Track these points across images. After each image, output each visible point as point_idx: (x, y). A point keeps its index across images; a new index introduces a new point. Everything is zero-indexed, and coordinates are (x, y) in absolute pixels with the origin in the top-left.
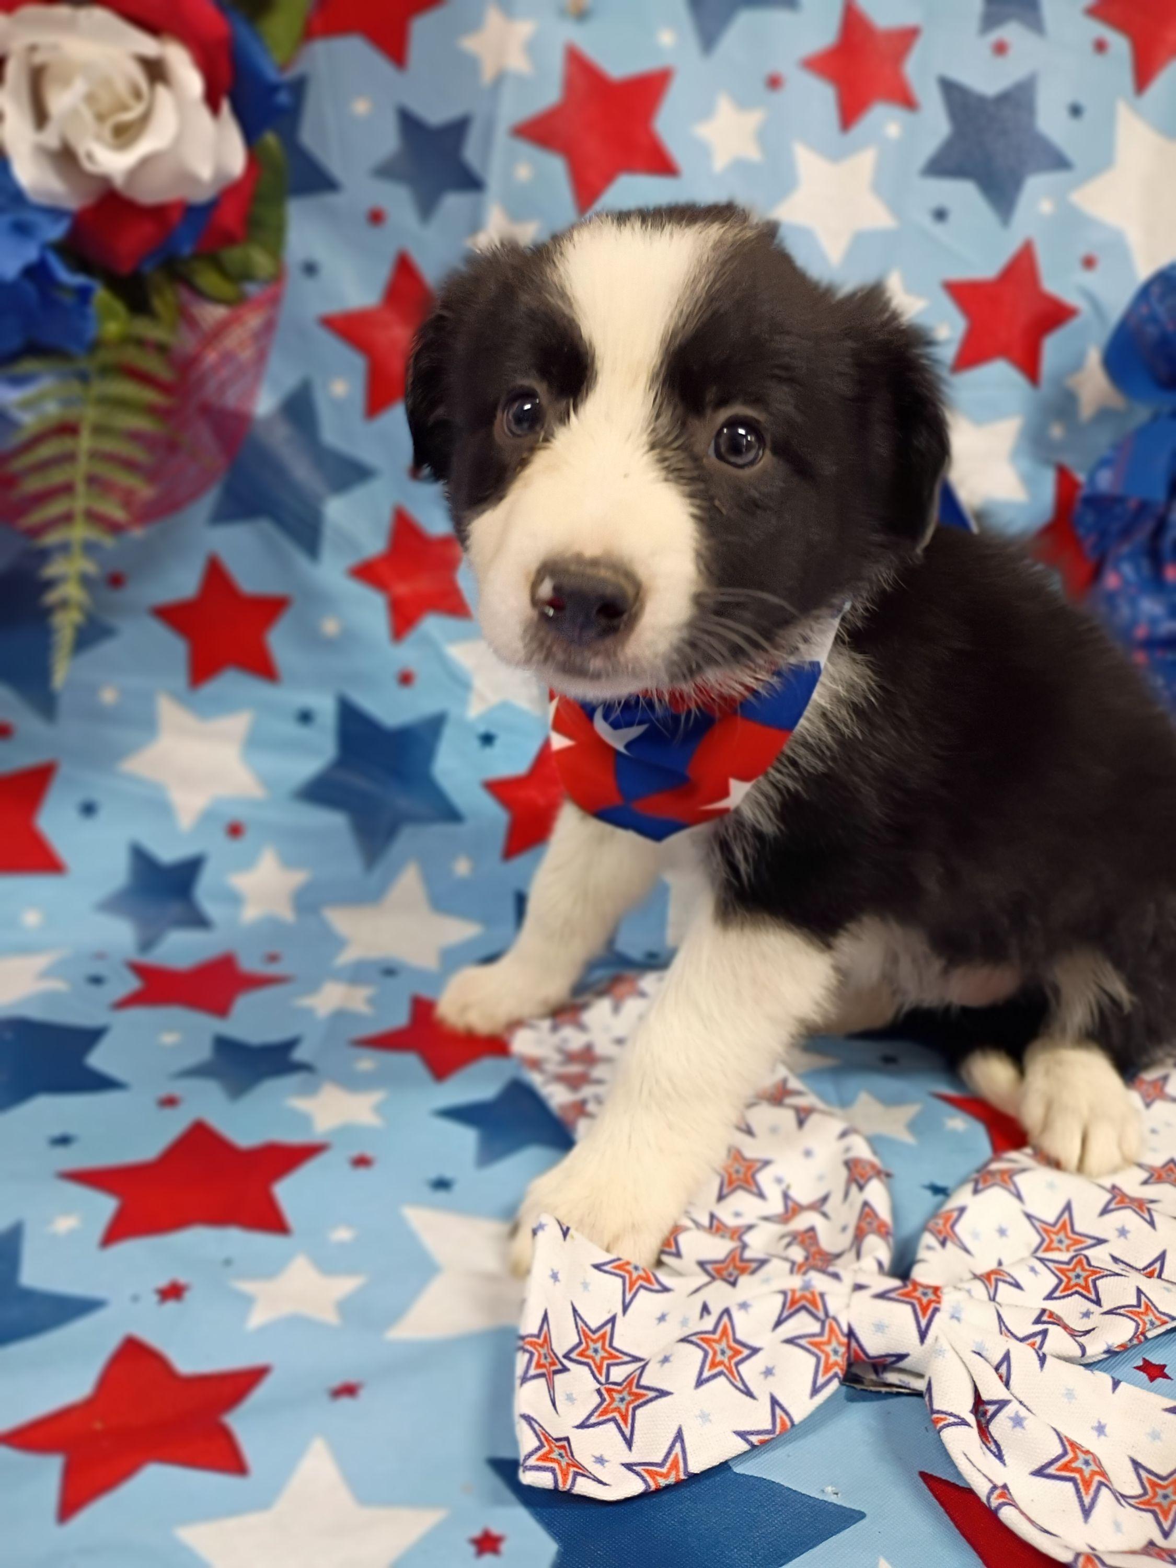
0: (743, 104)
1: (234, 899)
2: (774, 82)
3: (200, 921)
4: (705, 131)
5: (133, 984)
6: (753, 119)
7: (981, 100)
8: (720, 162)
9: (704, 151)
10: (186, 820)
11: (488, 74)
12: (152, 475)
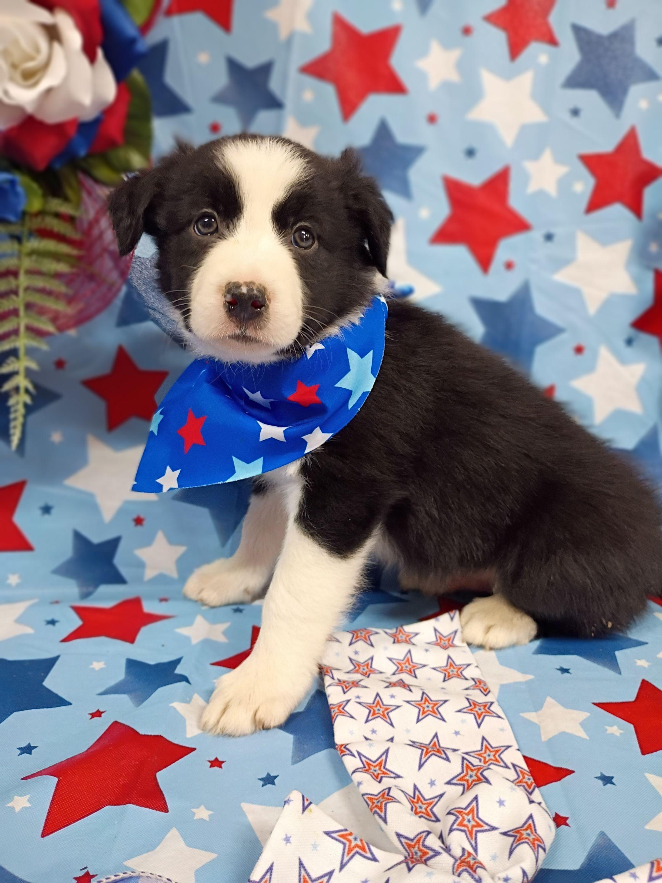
0: (447, 46)
1: (141, 565)
2: (467, 31)
3: (119, 579)
4: (423, 64)
5: (76, 622)
6: (455, 54)
7: (600, 38)
8: (433, 83)
9: (423, 76)
10: (108, 515)
11: (283, 34)
12: (70, 300)
